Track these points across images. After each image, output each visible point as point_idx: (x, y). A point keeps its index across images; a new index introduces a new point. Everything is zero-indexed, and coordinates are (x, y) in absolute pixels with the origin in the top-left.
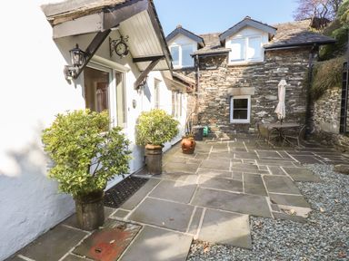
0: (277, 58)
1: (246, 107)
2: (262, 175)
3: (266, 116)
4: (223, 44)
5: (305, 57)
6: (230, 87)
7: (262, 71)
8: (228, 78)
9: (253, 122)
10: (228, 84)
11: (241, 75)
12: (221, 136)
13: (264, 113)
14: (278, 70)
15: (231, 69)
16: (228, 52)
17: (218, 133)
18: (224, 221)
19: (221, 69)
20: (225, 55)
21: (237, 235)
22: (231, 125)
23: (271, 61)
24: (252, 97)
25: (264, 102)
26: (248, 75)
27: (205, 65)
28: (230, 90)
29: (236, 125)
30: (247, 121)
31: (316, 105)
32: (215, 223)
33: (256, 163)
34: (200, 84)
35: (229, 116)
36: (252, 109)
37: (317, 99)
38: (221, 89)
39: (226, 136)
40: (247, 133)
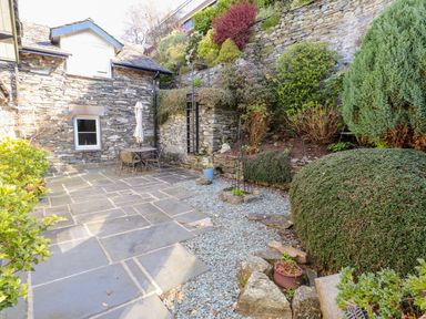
0: (125, 78)
1: (95, 130)
2: (152, 202)
3: (119, 140)
4: (55, 43)
5: (149, 81)
6: (72, 103)
7: (111, 89)
8: (68, 91)
9: (105, 148)
10: (68, 98)
11: (86, 90)
12: (64, 169)
13: (117, 137)
14: (127, 91)
15: (71, 79)
16: (66, 56)
17: (58, 165)
18: (166, 260)
19: (55, 76)
20: (61, 58)
21: (189, 265)
22: (78, 153)
23: (119, 80)
24: (101, 118)
25: (116, 124)
26: (95, 91)
27: (27, 65)
28: (72, 107)
29: (84, 152)
30: (97, 147)
31: (161, 129)
32: (161, 267)
33: (135, 193)
34: (20, 93)
35: (73, 142)
36: (102, 133)
37: (163, 123)
38: (57, 104)
39: (71, 169)
40: (99, 161)
